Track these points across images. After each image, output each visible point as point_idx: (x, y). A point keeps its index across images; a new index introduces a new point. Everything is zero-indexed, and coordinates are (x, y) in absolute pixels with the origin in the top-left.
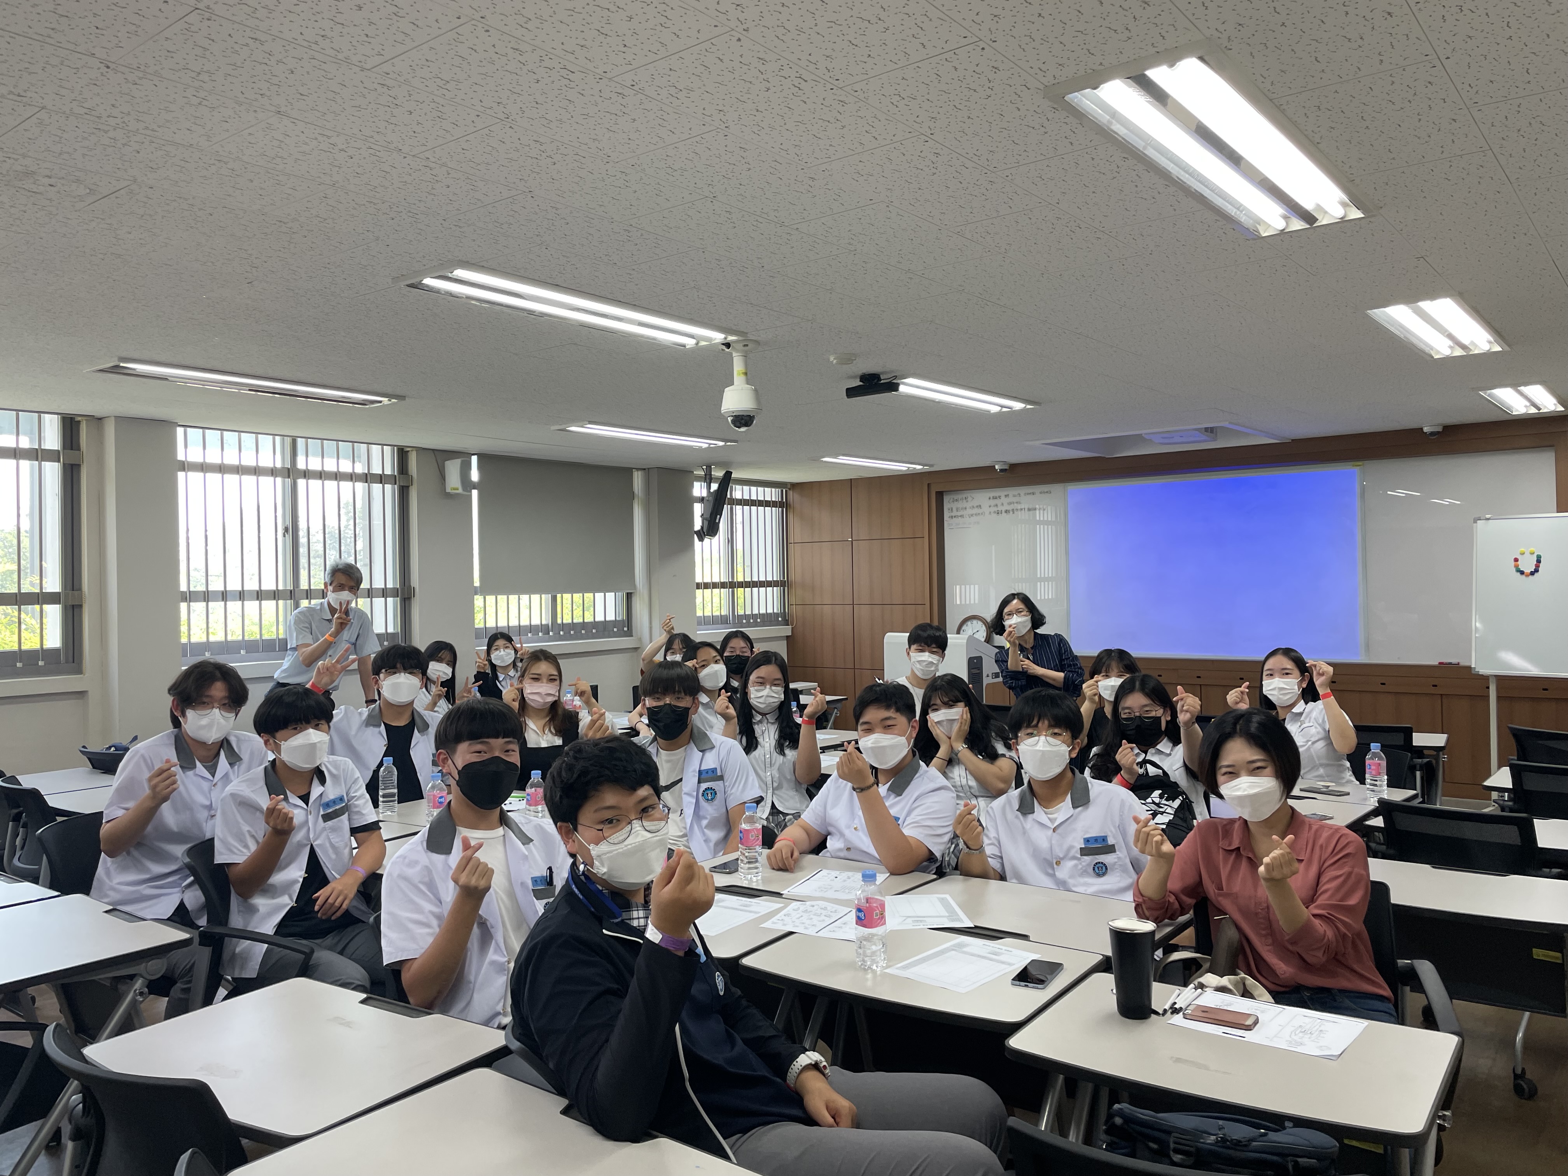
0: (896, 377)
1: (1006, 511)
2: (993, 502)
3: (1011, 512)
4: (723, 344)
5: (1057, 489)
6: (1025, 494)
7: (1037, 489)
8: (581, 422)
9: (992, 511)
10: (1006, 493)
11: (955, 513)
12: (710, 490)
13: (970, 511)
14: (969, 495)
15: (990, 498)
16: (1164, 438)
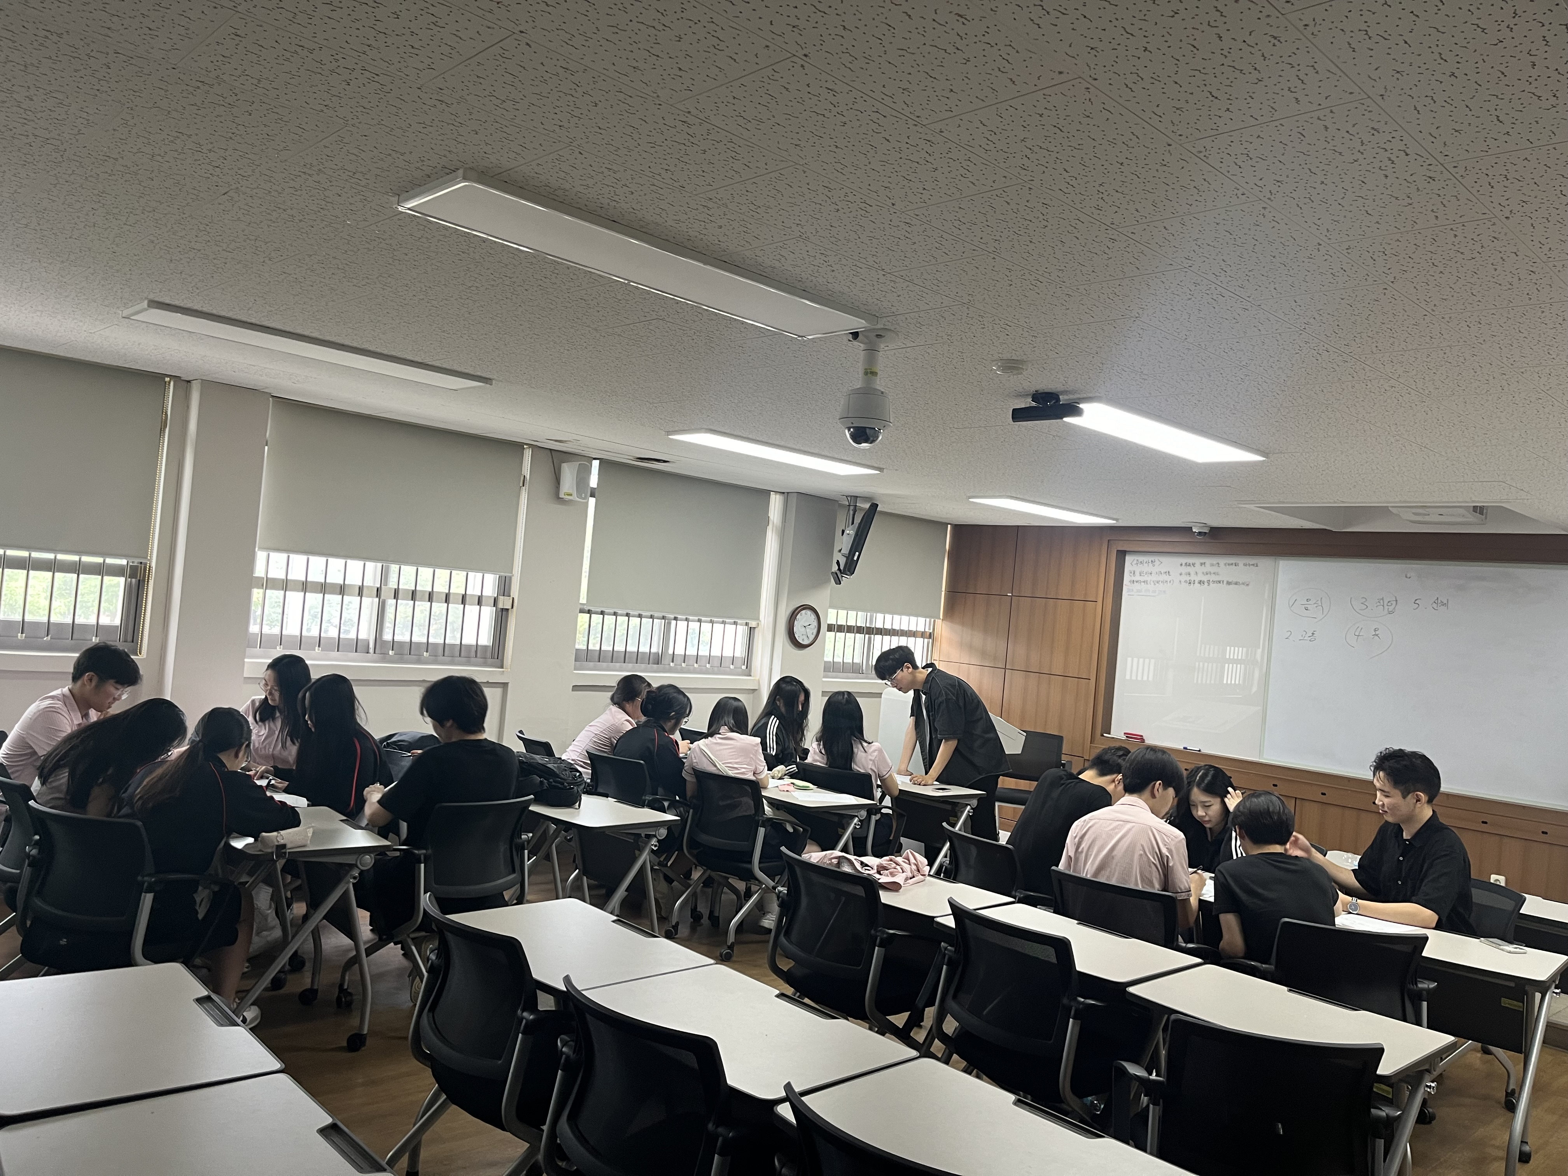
1: (1200, 582)
2: (1185, 570)
3: (1206, 584)
5: (1265, 563)
6: (1225, 564)
7: (1241, 561)
9: (1183, 581)
10: (1202, 561)
11: (1137, 577)
12: (853, 523)
13: (1154, 577)
14: (1157, 559)
15: (1181, 565)
16: (1415, 514)
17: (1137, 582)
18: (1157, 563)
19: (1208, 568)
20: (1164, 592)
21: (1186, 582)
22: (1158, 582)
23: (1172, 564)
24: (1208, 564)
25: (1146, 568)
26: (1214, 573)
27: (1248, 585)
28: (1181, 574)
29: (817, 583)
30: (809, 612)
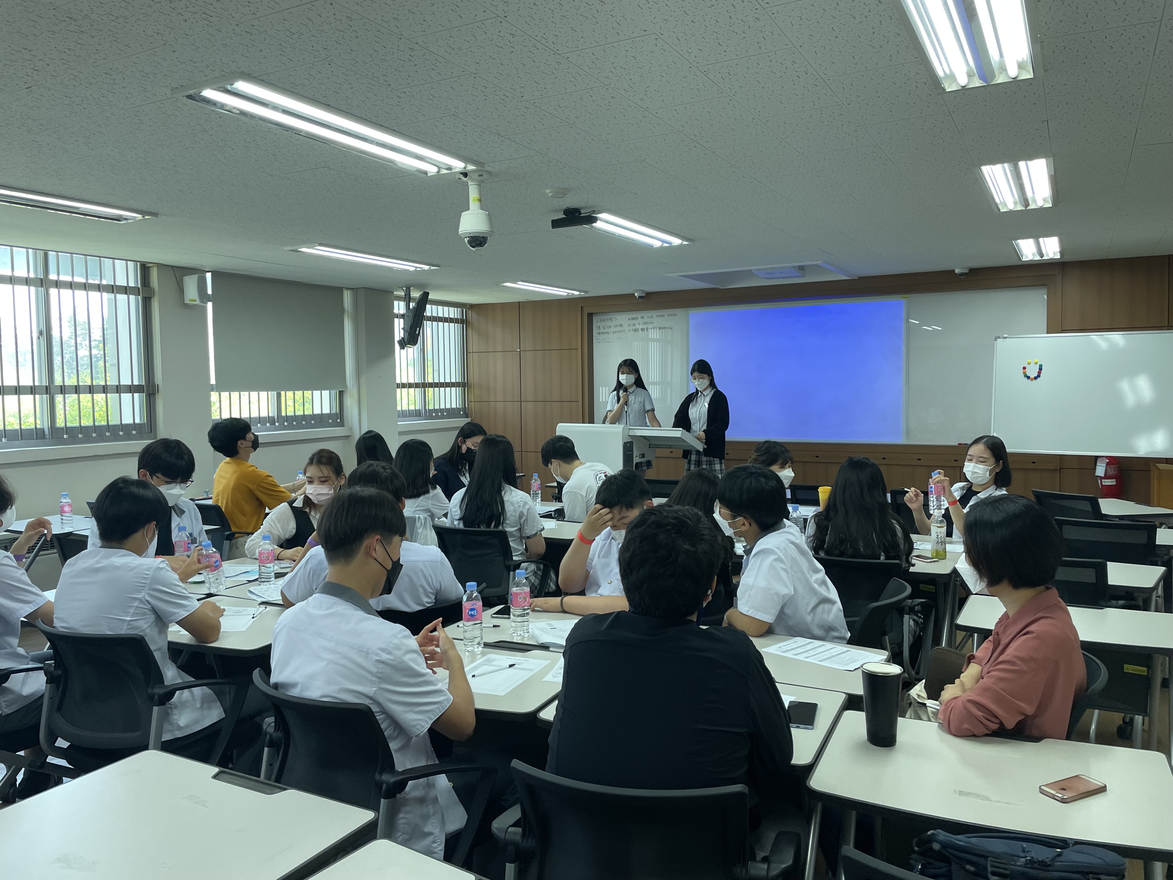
0: (594, 212)
1: (642, 330)
2: (632, 322)
3: (646, 330)
4: (461, 173)
5: (680, 313)
6: (656, 316)
7: (666, 313)
8: (311, 243)
9: (631, 329)
10: (642, 315)
11: (602, 330)
12: (409, 308)
13: (613, 329)
15: (629, 319)
16: (767, 273)
17: (602, 333)
18: (614, 319)
19: (646, 320)
20: (620, 338)
21: (633, 330)
22: (615, 332)
23: (622, 319)
24: (646, 317)
25: (606, 324)
26: (650, 323)
27: (672, 328)
28: (629, 325)
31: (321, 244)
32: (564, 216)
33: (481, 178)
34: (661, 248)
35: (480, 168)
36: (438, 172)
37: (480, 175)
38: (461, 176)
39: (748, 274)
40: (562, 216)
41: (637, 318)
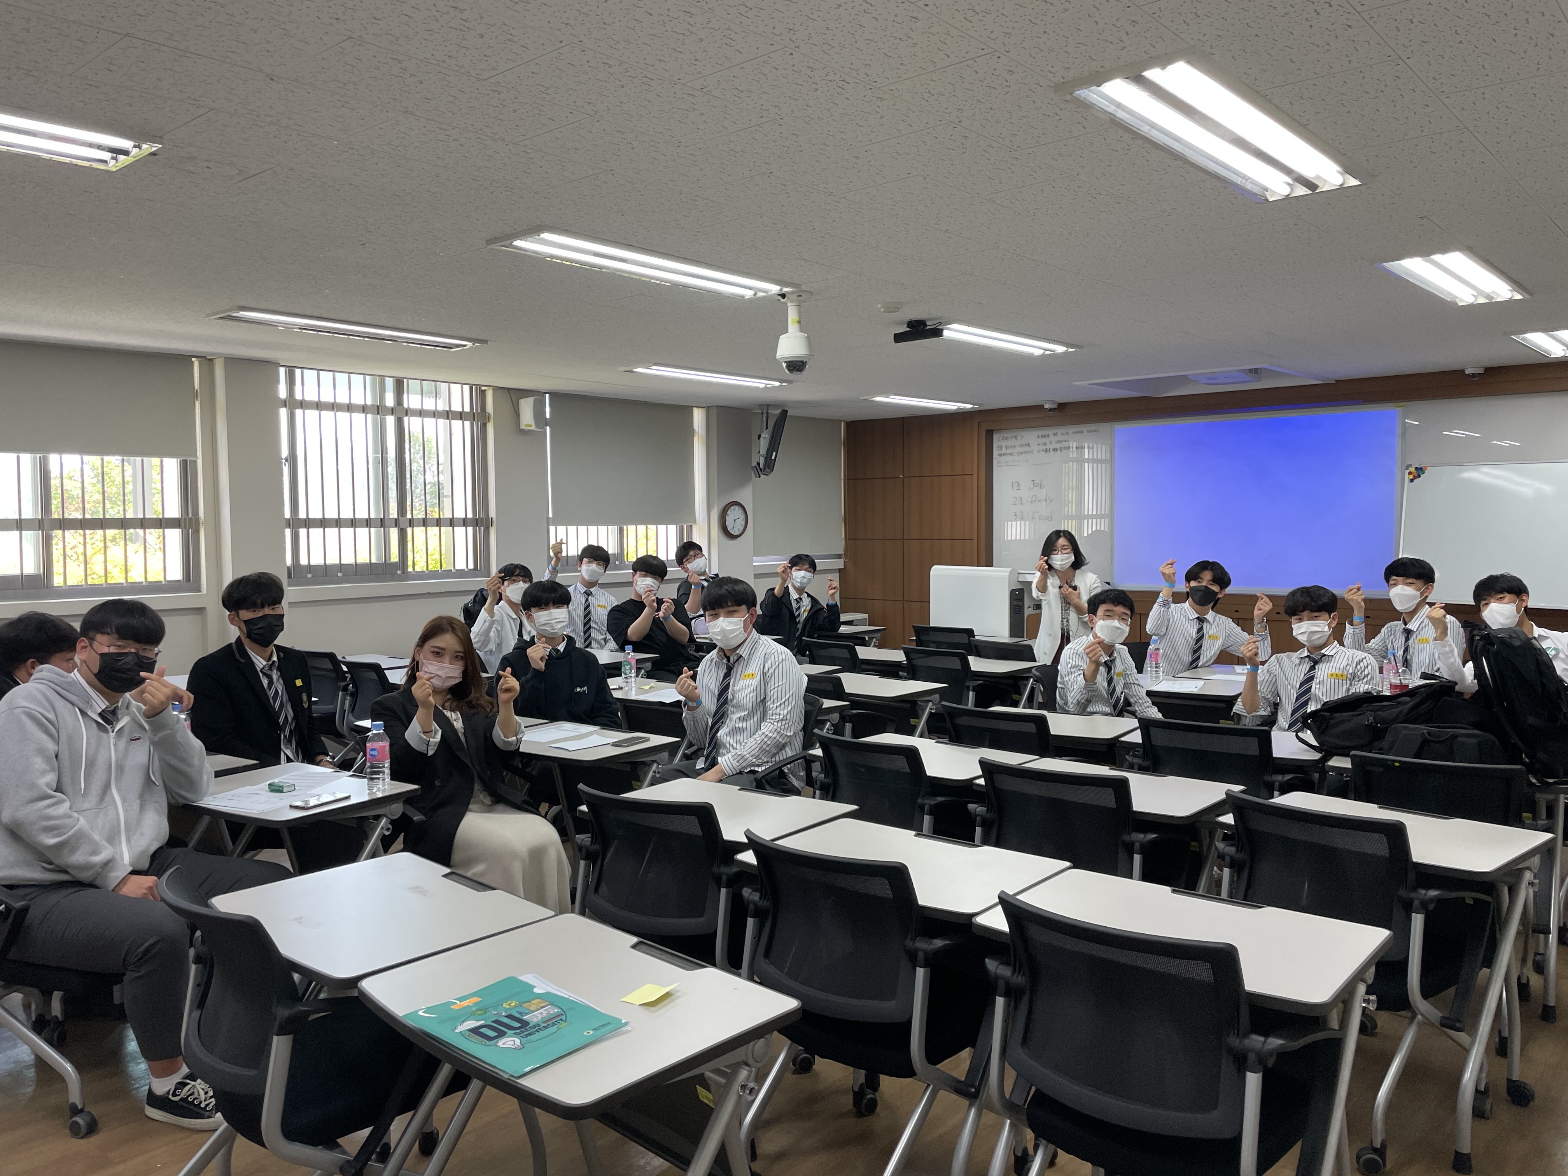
0: (939, 324)
1: (1055, 450)
2: (1041, 441)
3: (1059, 450)
4: (779, 295)
5: (1104, 428)
6: (1073, 433)
7: (1085, 428)
8: (647, 364)
9: (1040, 449)
10: (1055, 431)
11: (1004, 451)
12: (767, 428)
13: (1018, 449)
14: (1019, 433)
15: (1039, 437)
17: (1004, 455)
18: (1019, 437)
19: (1060, 437)
20: (1027, 461)
21: (1043, 450)
22: (1021, 453)
23: (1031, 437)
24: (1059, 434)
25: (1010, 442)
26: (1065, 441)
28: (1038, 445)
29: (742, 482)
30: (737, 508)
31: (655, 364)
32: (908, 329)
33: (799, 298)
34: (1043, 355)
35: (795, 290)
36: (755, 295)
37: (799, 296)
38: (779, 298)
39: (1183, 380)
40: (904, 329)
41: (1048, 436)
